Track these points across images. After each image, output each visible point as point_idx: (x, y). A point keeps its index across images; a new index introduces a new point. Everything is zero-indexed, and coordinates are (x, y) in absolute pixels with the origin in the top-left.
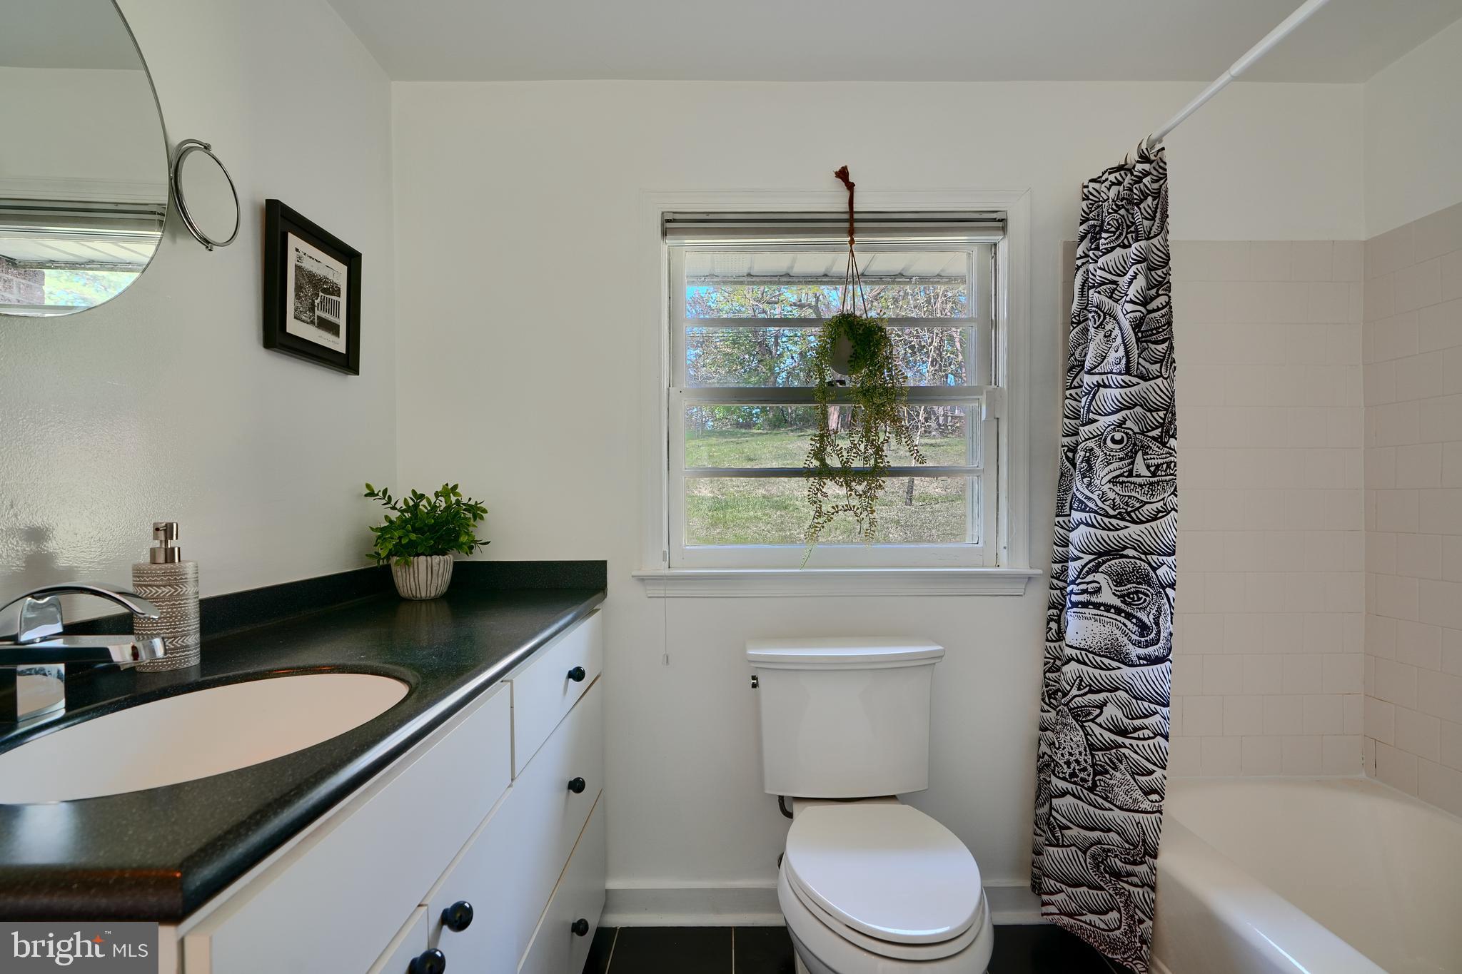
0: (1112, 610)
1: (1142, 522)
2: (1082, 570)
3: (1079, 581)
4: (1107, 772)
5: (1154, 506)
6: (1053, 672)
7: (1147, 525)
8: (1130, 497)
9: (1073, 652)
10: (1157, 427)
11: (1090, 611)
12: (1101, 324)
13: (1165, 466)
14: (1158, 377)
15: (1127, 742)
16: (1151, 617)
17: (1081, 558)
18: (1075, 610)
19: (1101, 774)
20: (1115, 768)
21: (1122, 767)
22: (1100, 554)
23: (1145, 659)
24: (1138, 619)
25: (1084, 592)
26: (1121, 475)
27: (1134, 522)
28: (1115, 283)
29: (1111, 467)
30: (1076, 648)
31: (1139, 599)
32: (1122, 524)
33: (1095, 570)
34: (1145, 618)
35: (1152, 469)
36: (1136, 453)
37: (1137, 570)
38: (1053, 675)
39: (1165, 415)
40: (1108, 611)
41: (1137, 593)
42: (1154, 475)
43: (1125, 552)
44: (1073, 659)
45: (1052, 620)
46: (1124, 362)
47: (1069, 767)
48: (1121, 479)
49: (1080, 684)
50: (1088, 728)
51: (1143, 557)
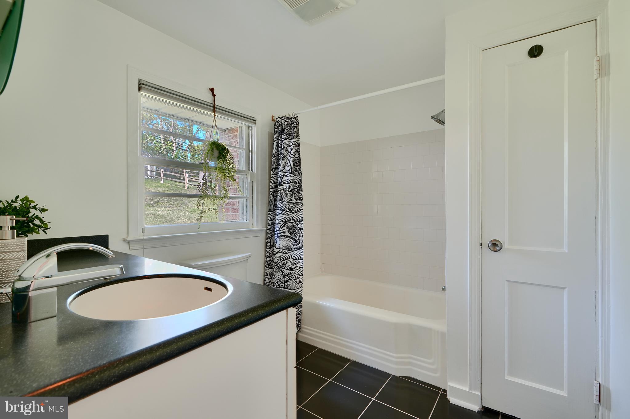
0: (288, 237)
1: (294, 213)
2: (281, 227)
3: (280, 230)
4: (288, 281)
5: (297, 209)
6: (269, 258)
7: (295, 214)
8: (292, 206)
9: (279, 250)
10: (297, 188)
11: (283, 238)
12: (284, 159)
13: (299, 198)
14: (296, 175)
15: (293, 272)
16: (297, 238)
17: (280, 223)
18: (279, 238)
19: (286, 282)
20: (290, 280)
21: (292, 279)
22: (285, 222)
23: (296, 249)
24: (294, 239)
25: (281, 233)
26: (290, 200)
27: (292, 213)
28: (287, 148)
29: (288, 198)
30: (279, 249)
31: (294, 233)
32: (290, 213)
33: (284, 226)
34: (296, 238)
35: (296, 199)
36: (293, 195)
37: (293, 226)
38: (269, 259)
39: (299, 185)
40: (287, 237)
41: (293, 232)
42: (296, 201)
43: (291, 221)
44: (279, 252)
45: (268, 242)
46: (290, 170)
47: (278, 283)
48: (290, 201)
49: (281, 259)
50: (283, 271)
51: (294, 222)
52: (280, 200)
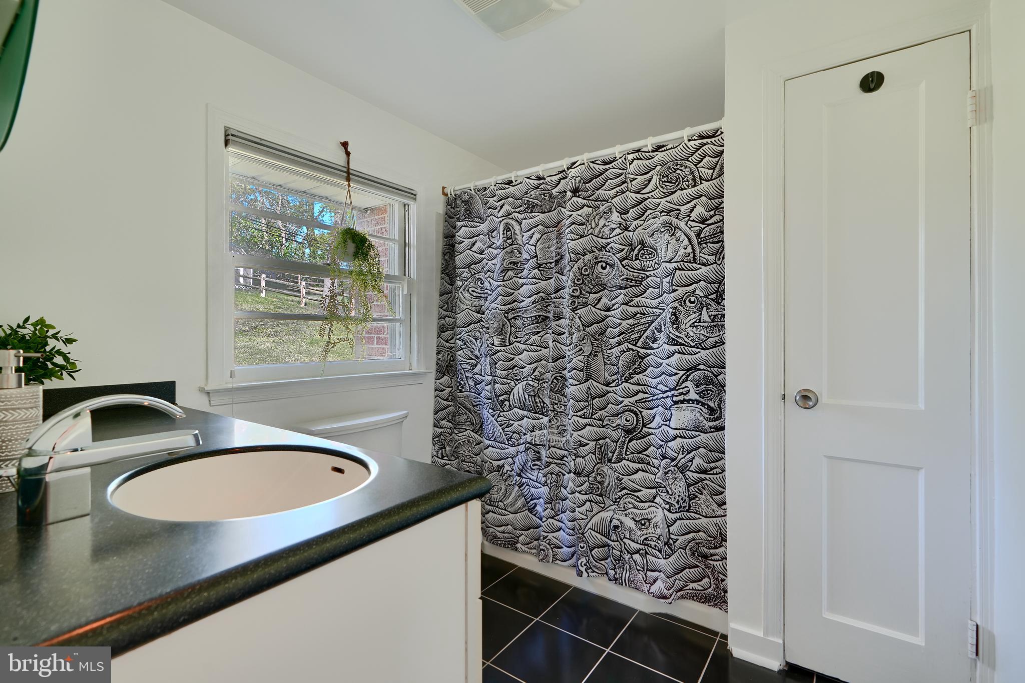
0: (695, 403)
1: (707, 349)
2: (679, 381)
3: (678, 388)
4: (697, 497)
5: (713, 339)
7: (710, 350)
8: (700, 334)
9: (678, 432)
10: (712, 293)
11: (685, 405)
12: (673, 233)
13: (720, 316)
15: (707, 476)
16: (716, 404)
17: (677, 374)
18: (676, 406)
19: (693, 499)
20: (701, 493)
21: (705, 492)
22: (688, 370)
23: (714, 428)
24: (708, 405)
25: (682, 394)
26: (695, 322)
27: (703, 349)
28: (679, 209)
29: (691, 317)
30: (679, 429)
31: (708, 394)
32: (698, 350)
33: (686, 380)
34: (712, 405)
35: (712, 317)
36: (702, 308)
37: (706, 377)
39: (717, 286)
40: (693, 403)
41: (706, 390)
42: (713, 321)
43: (699, 367)
44: (678, 436)
46: (692, 255)
47: (678, 504)
48: (696, 324)
49: (683, 451)
50: (687, 476)
51: (709, 369)
52: (673, 324)
